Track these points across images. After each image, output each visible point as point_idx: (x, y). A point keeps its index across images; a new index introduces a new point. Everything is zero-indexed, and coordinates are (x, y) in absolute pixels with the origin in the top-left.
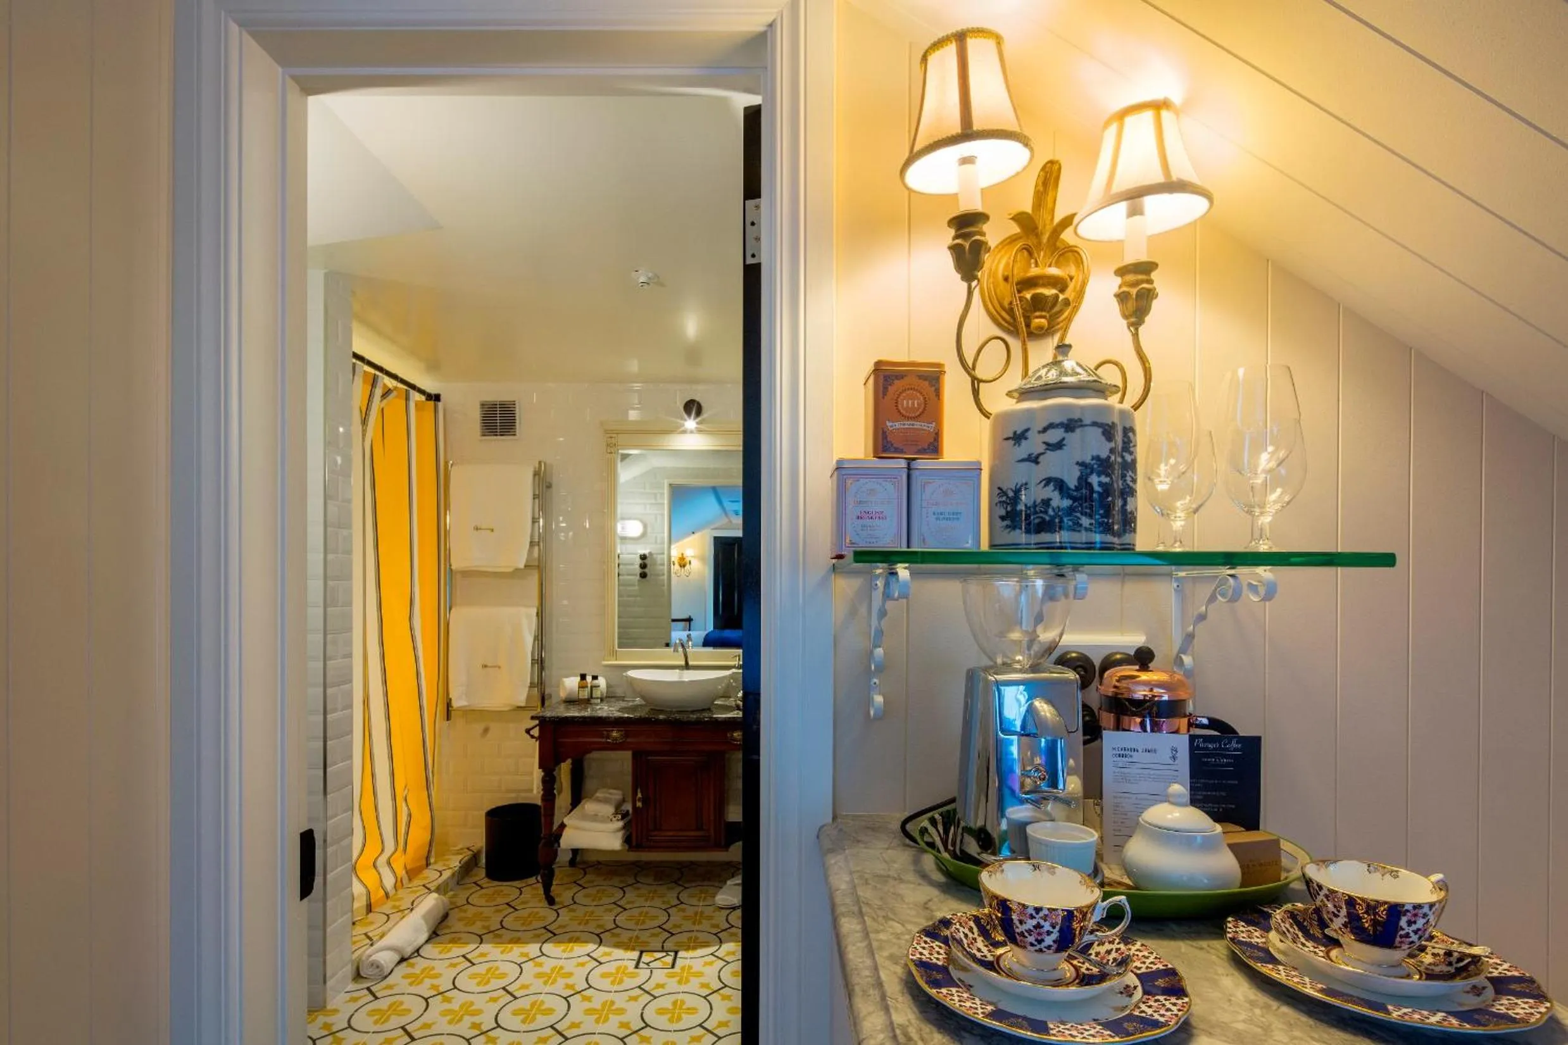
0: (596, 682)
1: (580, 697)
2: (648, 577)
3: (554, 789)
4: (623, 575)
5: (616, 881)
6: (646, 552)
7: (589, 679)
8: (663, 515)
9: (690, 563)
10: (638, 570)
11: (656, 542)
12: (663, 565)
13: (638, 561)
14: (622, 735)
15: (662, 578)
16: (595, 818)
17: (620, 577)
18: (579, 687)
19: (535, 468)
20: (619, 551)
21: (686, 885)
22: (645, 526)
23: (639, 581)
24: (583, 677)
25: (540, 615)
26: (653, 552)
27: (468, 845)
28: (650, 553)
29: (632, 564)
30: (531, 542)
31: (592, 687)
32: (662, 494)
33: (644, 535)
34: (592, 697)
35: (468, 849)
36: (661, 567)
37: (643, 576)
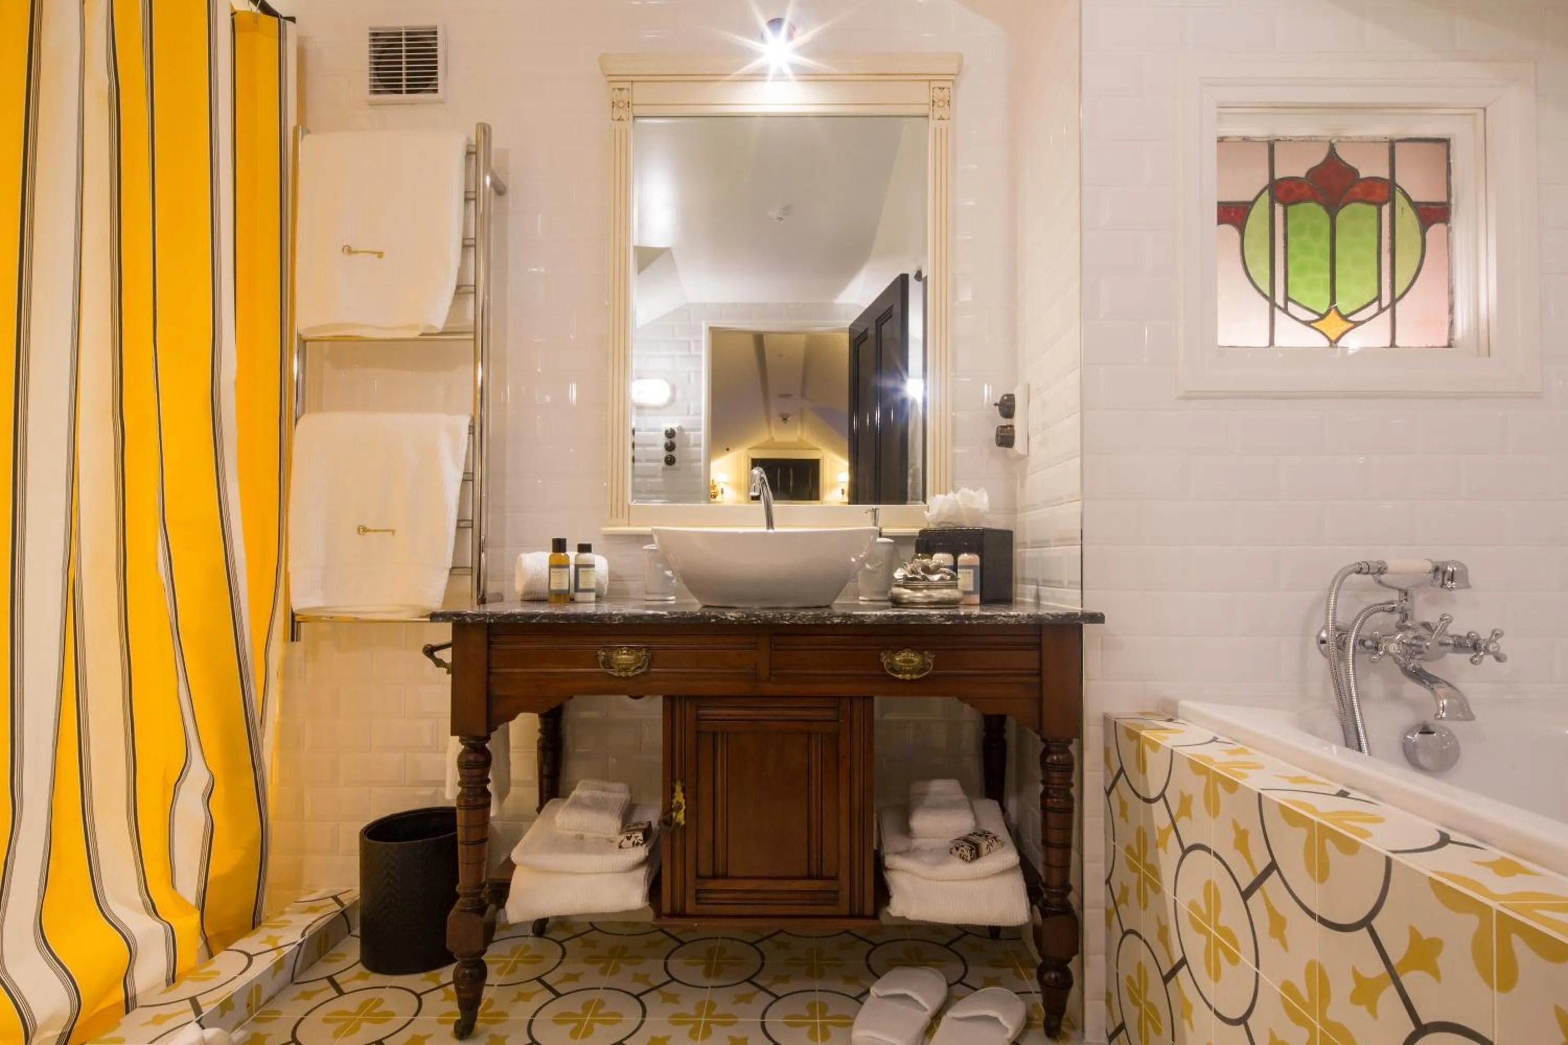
0: (586, 556)
1: (553, 587)
2: (677, 464)
3: (488, 781)
4: (640, 461)
5: (625, 977)
6: (674, 426)
7: (572, 554)
8: (698, 373)
9: (722, 492)
10: (662, 453)
11: (688, 413)
12: (699, 445)
13: (663, 440)
14: (638, 659)
15: (698, 464)
16: (579, 844)
17: (636, 464)
18: (551, 566)
19: (469, 139)
20: (634, 424)
21: (779, 989)
22: (673, 389)
23: (663, 469)
24: (559, 545)
25: (477, 430)
26: (684, 427)
27: (336, 890)
28: (680, 428)
29: (655, 445)
30: (458, 287)
31: (577, 567)
32: (698, 342)
33: (672, 400)
34: (577, 589)
35: (335, 898)
36: (696, 449)
37: (670, 461)
